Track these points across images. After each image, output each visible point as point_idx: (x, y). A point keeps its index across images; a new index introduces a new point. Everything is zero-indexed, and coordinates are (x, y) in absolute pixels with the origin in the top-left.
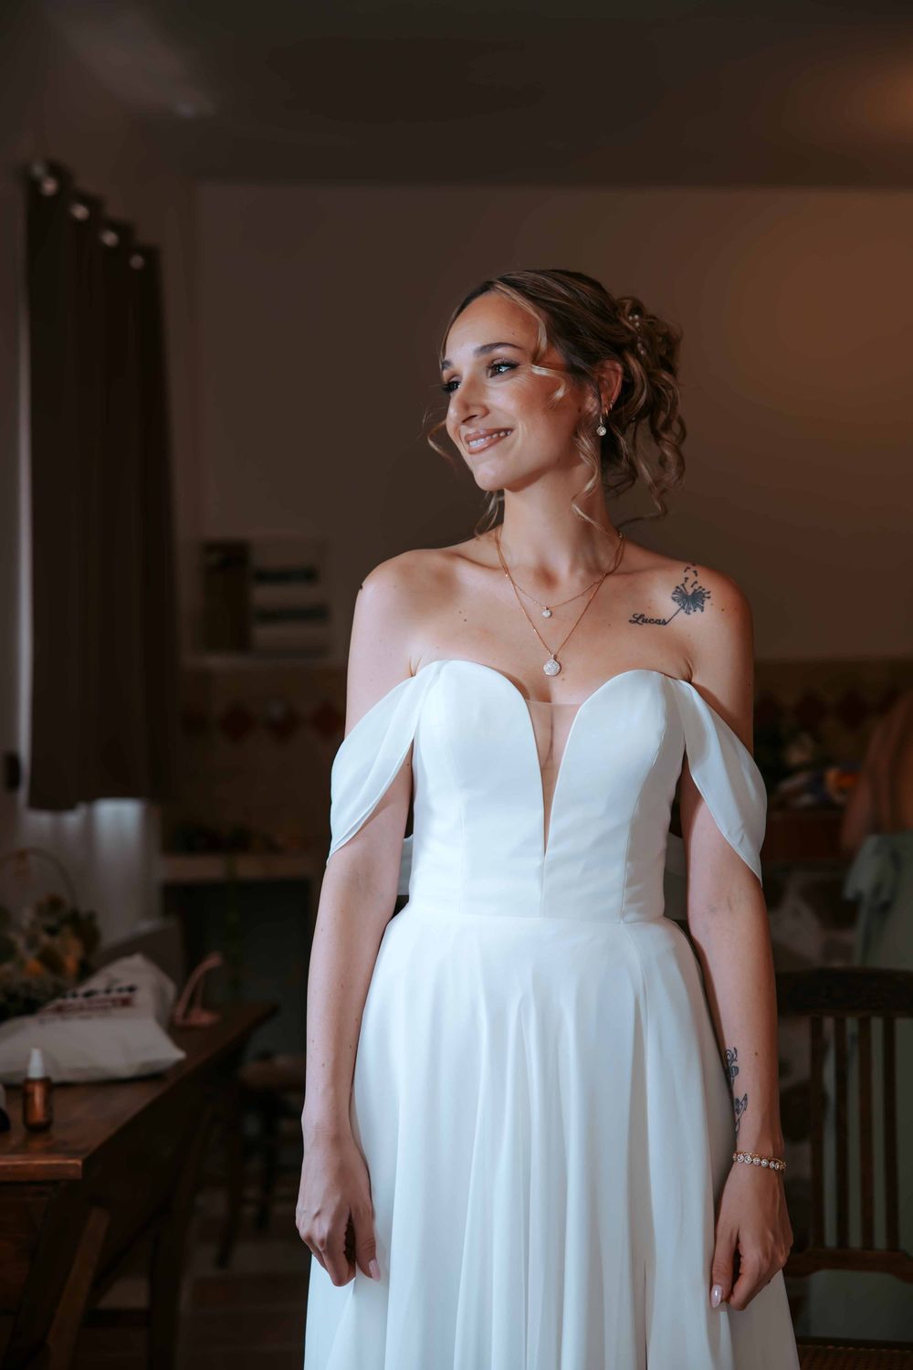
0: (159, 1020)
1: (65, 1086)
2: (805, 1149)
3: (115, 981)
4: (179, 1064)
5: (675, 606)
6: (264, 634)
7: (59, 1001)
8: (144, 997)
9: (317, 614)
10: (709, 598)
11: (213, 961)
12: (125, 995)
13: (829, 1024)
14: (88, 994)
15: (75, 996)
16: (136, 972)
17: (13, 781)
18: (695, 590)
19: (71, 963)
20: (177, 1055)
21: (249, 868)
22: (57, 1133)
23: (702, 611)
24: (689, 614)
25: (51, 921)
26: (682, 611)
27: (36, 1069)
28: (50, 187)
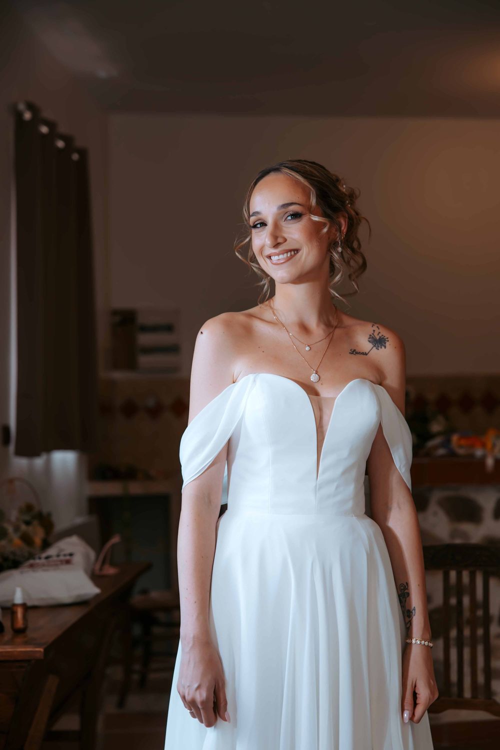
0: (86, 571)
1: (35, 608)
2: (440, 643)
3: (61, 550)
4: (97, 596)
5: (370, 345)
6: (144, 360)
7: (31, 561)
8: (78, 559)
9: (174, 349)
10: (388, 341)
11: (116, 539)
12: (68, 558)
13: (453, 574)
14: (47, 558)
15: (40, 558)
16: (74, 545)
17: (7, 440)
18: (380, 337)
19: (38, 540)
20: (96, 590)
21: (136, 488)
22: (30, 634)
23: (385, 348)
24: (378, 349)
25: (27, 518)
26: (374, 348)
27: (18, 599)
28: (27, 116)
